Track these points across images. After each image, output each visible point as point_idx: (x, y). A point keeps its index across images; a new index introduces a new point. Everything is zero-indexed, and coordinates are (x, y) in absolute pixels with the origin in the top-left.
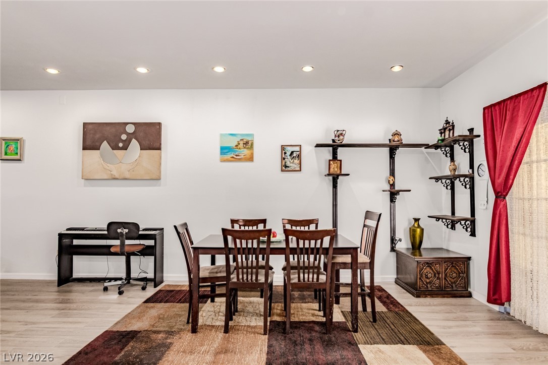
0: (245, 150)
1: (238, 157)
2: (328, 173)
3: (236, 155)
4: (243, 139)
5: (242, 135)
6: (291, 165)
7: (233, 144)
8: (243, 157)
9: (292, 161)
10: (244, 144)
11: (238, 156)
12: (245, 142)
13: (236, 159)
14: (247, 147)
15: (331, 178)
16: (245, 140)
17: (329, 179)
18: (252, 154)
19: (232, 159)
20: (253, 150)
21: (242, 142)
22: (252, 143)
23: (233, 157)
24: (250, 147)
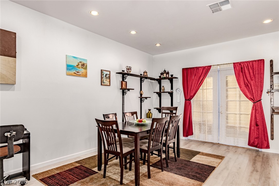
0: (83, 69)
1: (78, 74)
2: (121, 88)
3: (77, 72)
4: (81, 62)
5: (80, 59)
6: (106, 82)
7: (75, 64)
8: (81, 74)
9: (106, 80)
10: (81, 65)
11: (79, 72)
12: (82, 64)
13: (77, 74)
14: (84, 67)
15: (122, 90)
16: (82, 63)
17: (121, 91)
18: (86, 72)
19: (75, 74)
20: (87, 70)
21: (81, 64)
22: (87, 65)
23: (75, 73)
24: (85, 68)
